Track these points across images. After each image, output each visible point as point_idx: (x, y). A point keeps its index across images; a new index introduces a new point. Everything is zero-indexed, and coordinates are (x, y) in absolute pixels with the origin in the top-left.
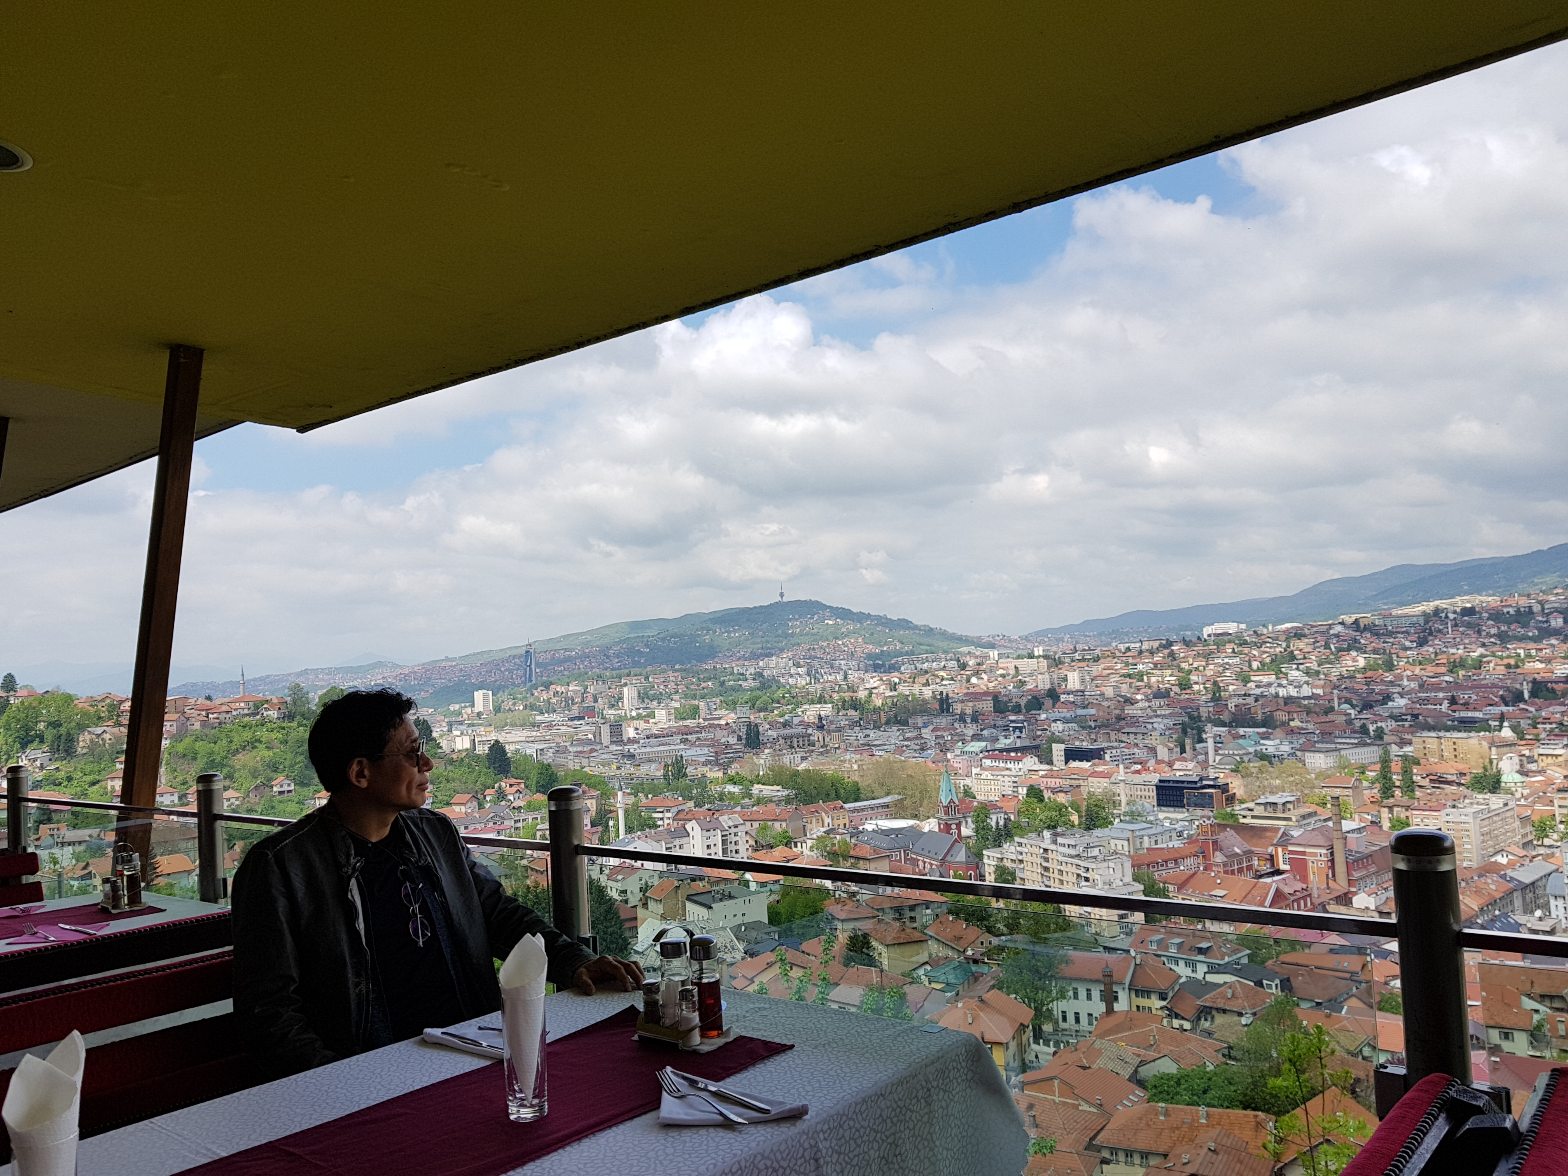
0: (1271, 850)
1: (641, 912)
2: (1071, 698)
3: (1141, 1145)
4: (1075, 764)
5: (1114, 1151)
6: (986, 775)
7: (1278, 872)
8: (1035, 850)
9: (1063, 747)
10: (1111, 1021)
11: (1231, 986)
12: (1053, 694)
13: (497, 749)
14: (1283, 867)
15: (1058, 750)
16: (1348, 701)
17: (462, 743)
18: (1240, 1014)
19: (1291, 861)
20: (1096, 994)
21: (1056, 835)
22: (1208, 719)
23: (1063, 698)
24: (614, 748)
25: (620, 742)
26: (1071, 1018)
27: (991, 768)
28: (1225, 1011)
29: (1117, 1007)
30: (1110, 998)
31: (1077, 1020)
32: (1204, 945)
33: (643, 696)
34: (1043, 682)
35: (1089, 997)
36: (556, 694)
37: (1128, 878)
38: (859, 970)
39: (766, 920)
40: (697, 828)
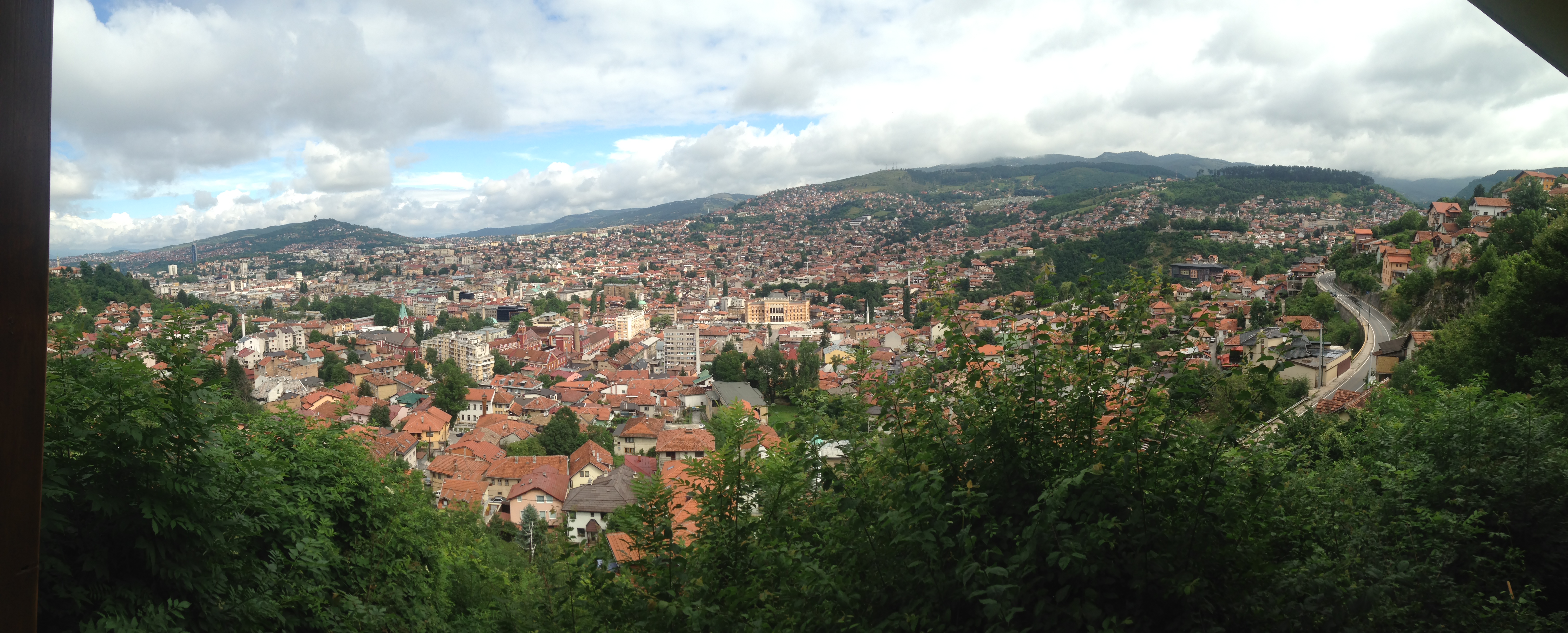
0: (548, 338)
1: (256, 373)
2: (463, 269)
3: (505, 476)
4: (464, 300)
5: (493, 479)
6: (420, 305)
7: (553, 347)
8: (447, 341)
9: (458, 292)
10: (484, 419)
11: (538, 399)
12: (454, 268)
13: (182, 294)
14: (553, 344)
15: (456, 294)
16: (577, 271)
17: (164, 291)
18: (542, 412)
19: (557, 342)
20: (478, 407)
21: (458, 334)
22: (519, 280)
23: (460, 268)
24: (236, 293)
25: (240, 290)
26: (466, 418)
27: (423, 302)
28: (534, 411)
29: (488, 412)
30: (485, 408)
31: (469, 419)
32: (524, 382)
33: (250, 268)
34: (450, 261)
35: (475, 409)
36: (208, 267)
37: (488, 353)
38: (364, 398)
39: (317, 375)
40: (280, 332)
